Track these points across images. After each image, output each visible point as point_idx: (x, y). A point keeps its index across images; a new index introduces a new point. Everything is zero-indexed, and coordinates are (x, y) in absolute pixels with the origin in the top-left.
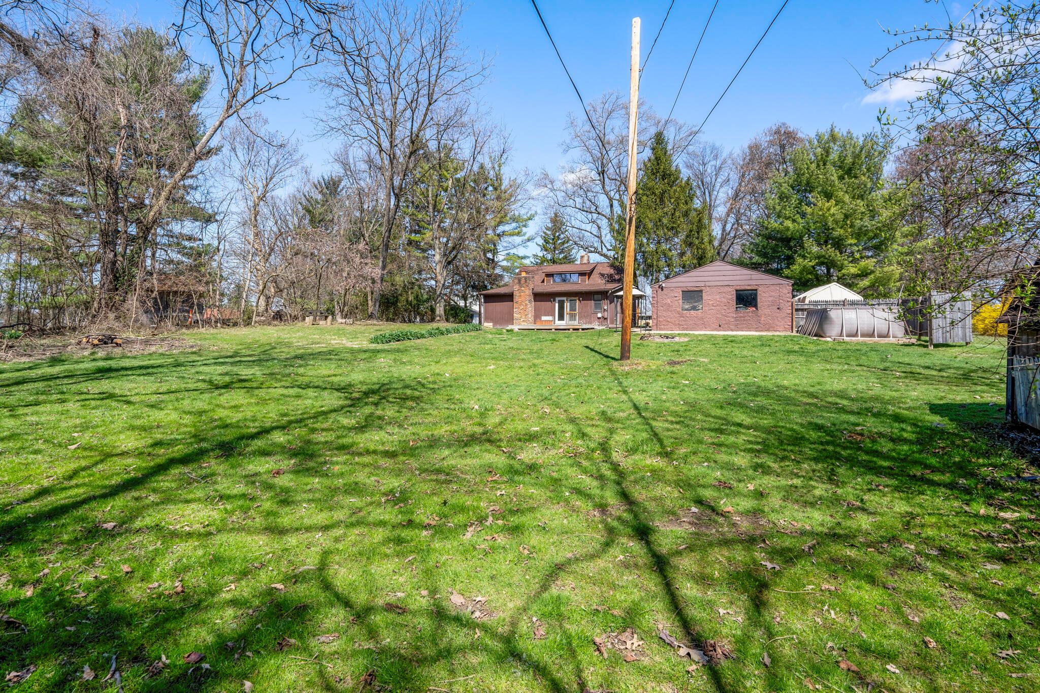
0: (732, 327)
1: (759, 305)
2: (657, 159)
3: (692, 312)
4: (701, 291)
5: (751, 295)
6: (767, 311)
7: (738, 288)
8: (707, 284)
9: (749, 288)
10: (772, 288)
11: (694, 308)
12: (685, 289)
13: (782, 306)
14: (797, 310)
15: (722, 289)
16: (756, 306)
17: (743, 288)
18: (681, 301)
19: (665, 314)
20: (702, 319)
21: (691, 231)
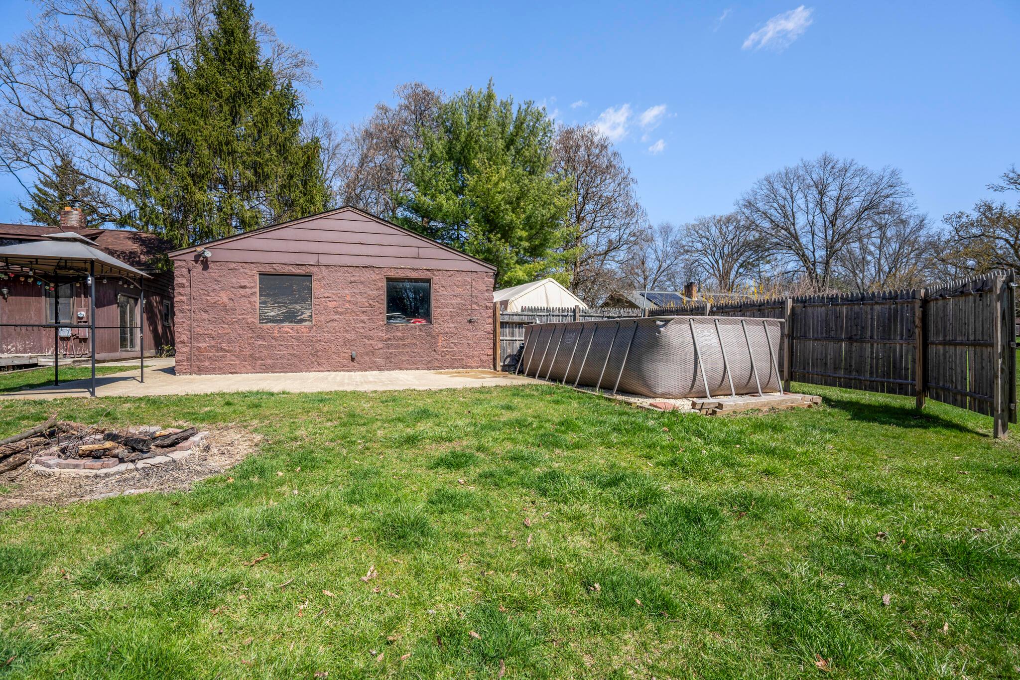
0: (380, 361)
1: (435, 312)
2: (228, 33)
3: (286, 327)
4: (309, 276)
5: (416, 291)
6: (450, 326)
7: (392, 274)
8: (324, 260)
9: (414, 275)
10: (459, 278)
11: (291, 317)
12: (268, 269)
13: (476, 316)
14: (503, 325)
15: (357, 275)
16: (427, 316)
17: (401, 274)
18: (257, 299)
19: (213, 330)
20: (311, 342)
21: (291, 177)
